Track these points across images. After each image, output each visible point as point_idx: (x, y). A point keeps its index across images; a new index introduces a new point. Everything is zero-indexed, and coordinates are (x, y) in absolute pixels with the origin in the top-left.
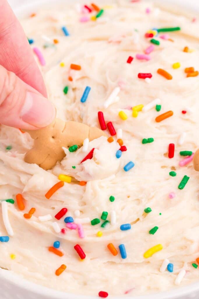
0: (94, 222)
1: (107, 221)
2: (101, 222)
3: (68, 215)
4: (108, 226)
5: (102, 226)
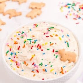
0: (40, 65)
3: (35, 64)
4: (42, 65)
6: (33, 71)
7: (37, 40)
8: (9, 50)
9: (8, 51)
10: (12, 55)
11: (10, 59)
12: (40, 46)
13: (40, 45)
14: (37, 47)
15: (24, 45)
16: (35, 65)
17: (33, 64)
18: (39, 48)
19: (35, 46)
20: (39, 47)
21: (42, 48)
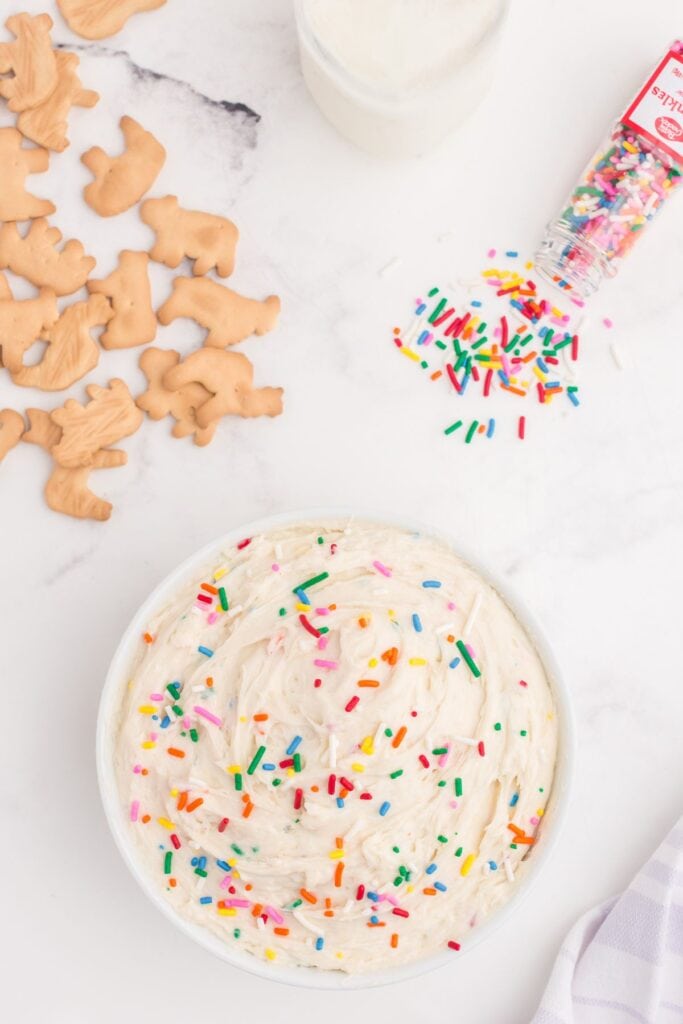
0: (397, 882)
1: (408, 873)
2: (403, 878)
3: (368, 889)
4: (411, 876)
5: (407, 879)
6: (374, 923)
7: (297, 740)
8: (170, 847)
9: (169, 856)
10: (204, 875)
11: (206, 900)
12: (343, 781)
13: (338, 775)
14: (331, 790)
15: (246, 798)
16: (370, 895)
17: (360, 893)
18: (342, 795)
19: (315, 789)
20: (338, 786)
21: (360, 787)
